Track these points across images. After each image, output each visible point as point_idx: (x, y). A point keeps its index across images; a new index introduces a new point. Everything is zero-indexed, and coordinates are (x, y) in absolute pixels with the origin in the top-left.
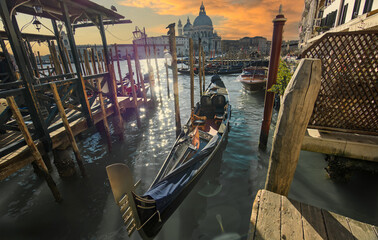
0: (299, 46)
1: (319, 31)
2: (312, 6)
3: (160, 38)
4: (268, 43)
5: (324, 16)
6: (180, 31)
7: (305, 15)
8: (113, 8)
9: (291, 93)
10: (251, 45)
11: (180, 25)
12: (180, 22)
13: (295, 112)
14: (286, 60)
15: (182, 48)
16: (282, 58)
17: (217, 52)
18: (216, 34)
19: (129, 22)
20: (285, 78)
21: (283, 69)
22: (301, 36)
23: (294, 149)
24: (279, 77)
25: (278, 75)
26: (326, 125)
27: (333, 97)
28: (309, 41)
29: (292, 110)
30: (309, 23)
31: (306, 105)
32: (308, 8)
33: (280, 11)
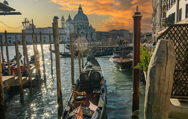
0: (153, 37)
1: (165, 26)
2: (158, 10)
3: (46, 29)
4: (130, 34)
5: (167, 16)
6: (63, 24)
7: (154, 15)
8: (6, 2)
9: (154, 67)
10: (119, 35)
11: (63, 19)
12: (63, 17)
13: (159, 83)
14: (145, 46)
15: (65, 37)
16: (142, 45)
17: (93, 40)
18: (91, 27)
19: (19, 13)
20: (146, 58)
21: (144, 52)
22: (153, 30)
23: (163, 116)
24: (142, 58)
25: (141, 56)
26: (183, 95)
27: (184, 71)
28: (159, 33)
29: (157, 81)
30: (158, 21)
31: (167, 77)
32: (155, 11)
33: (137, 9)
